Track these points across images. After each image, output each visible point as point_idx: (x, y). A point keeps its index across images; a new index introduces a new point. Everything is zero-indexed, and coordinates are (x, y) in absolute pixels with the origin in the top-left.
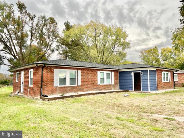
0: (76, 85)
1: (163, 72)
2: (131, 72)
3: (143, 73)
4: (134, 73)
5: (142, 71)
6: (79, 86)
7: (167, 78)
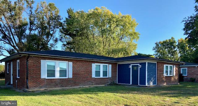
0: (67, 78)
1: (165, 66)
2: (130, 64)
3: (141, 66)
4: (132, 66)
5: (140, 64)
6: (70, 79)
7: (171, 71)
